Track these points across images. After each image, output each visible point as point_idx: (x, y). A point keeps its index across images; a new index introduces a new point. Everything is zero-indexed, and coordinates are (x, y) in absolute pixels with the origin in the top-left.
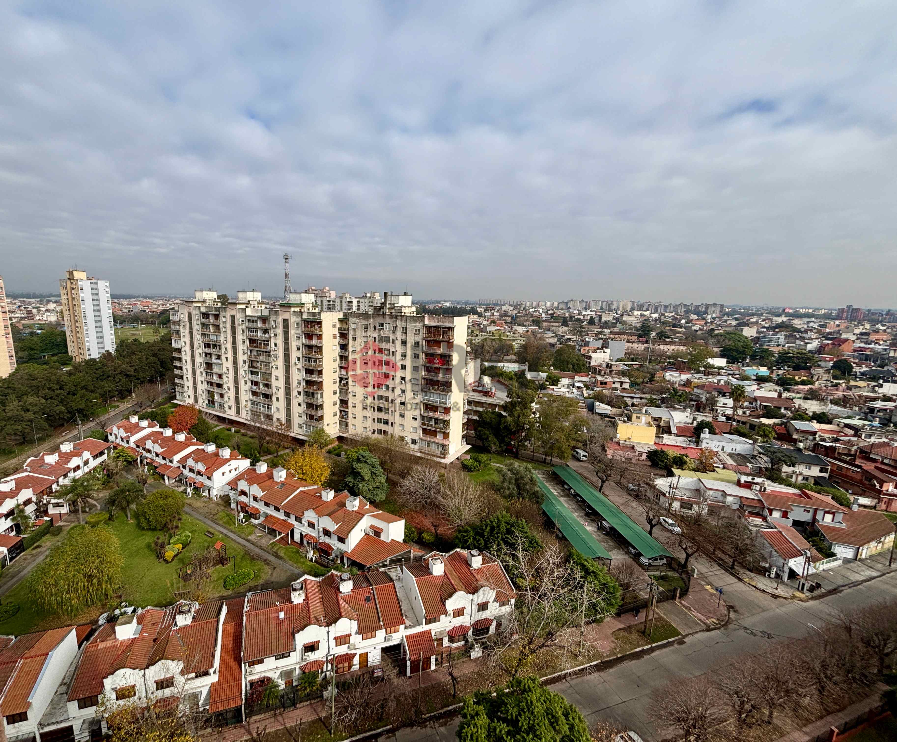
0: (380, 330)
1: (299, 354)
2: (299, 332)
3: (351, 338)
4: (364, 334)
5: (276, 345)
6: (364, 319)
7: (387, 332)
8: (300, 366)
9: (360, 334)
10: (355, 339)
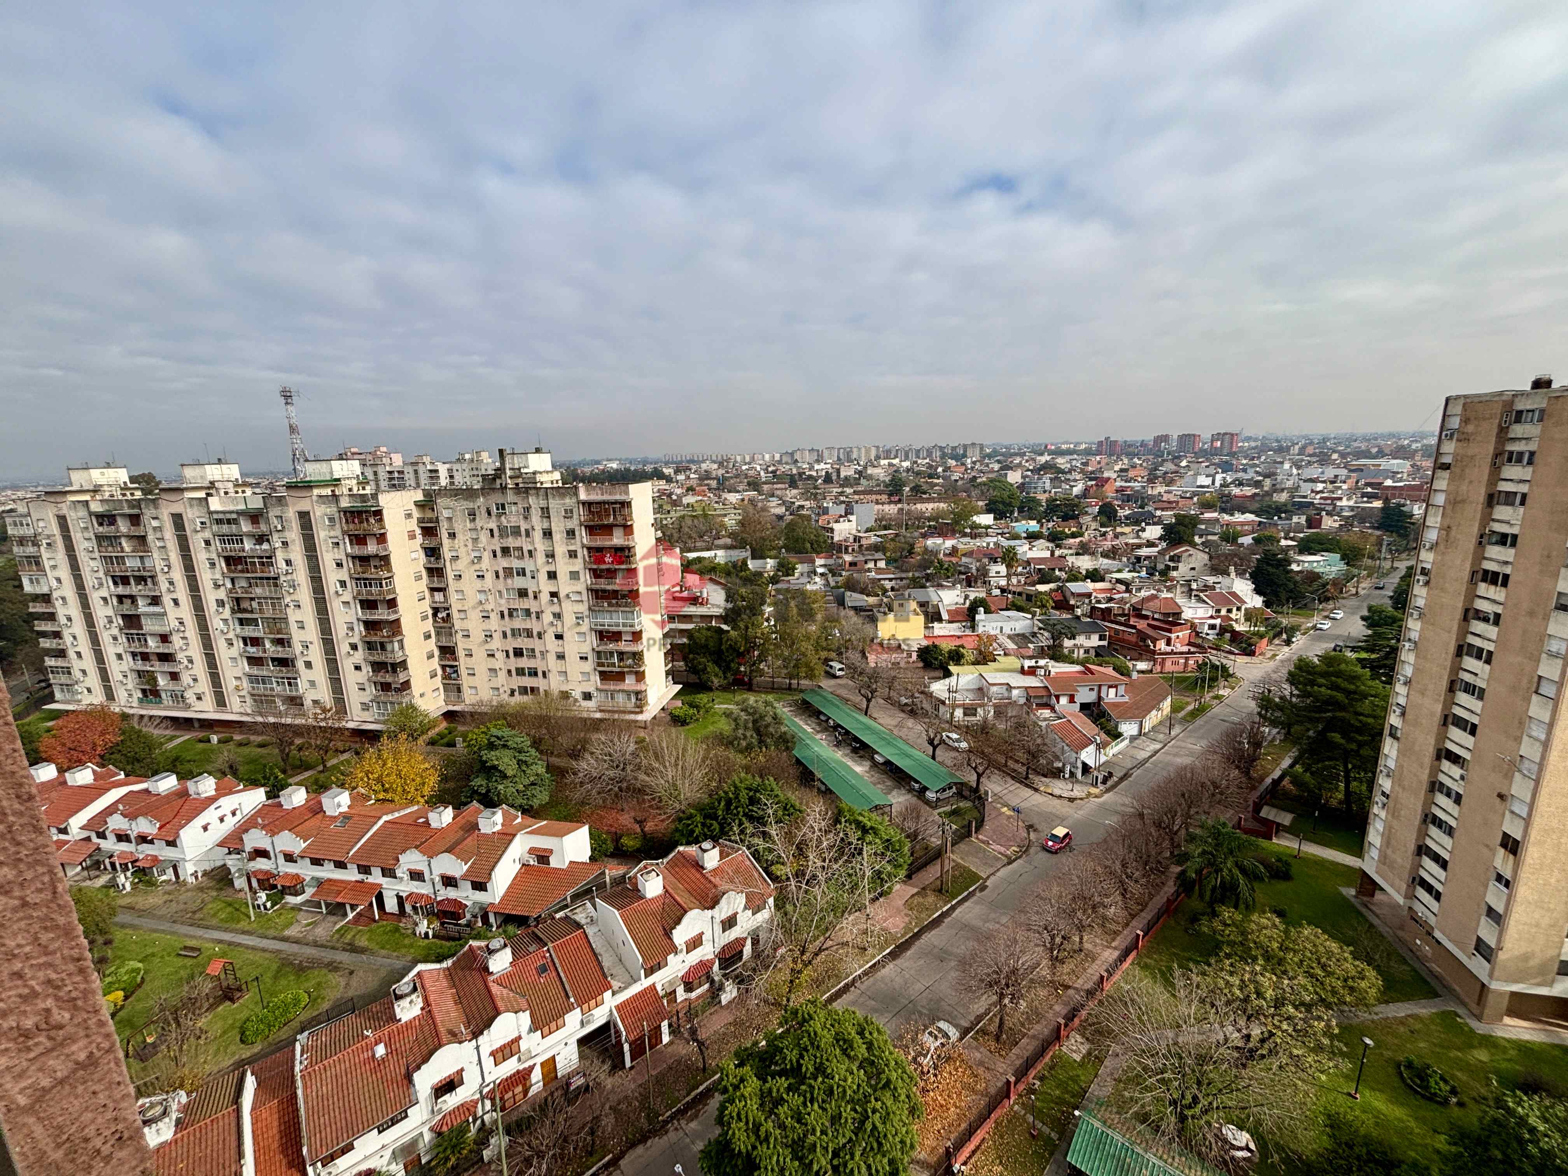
0: (499, 516)
1: (344, 575)
2: (337, 532)
3: (444, 535)
4: (469, 525)
5: (288, 563)
6: (466, 500)
7: (513, 518)
8: (347, 596)
9: (462, 525)
10: (452, 535)
